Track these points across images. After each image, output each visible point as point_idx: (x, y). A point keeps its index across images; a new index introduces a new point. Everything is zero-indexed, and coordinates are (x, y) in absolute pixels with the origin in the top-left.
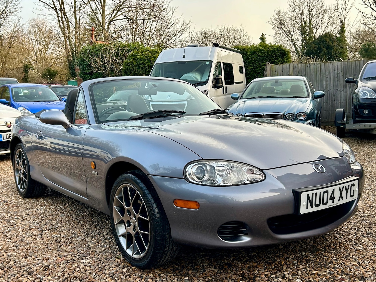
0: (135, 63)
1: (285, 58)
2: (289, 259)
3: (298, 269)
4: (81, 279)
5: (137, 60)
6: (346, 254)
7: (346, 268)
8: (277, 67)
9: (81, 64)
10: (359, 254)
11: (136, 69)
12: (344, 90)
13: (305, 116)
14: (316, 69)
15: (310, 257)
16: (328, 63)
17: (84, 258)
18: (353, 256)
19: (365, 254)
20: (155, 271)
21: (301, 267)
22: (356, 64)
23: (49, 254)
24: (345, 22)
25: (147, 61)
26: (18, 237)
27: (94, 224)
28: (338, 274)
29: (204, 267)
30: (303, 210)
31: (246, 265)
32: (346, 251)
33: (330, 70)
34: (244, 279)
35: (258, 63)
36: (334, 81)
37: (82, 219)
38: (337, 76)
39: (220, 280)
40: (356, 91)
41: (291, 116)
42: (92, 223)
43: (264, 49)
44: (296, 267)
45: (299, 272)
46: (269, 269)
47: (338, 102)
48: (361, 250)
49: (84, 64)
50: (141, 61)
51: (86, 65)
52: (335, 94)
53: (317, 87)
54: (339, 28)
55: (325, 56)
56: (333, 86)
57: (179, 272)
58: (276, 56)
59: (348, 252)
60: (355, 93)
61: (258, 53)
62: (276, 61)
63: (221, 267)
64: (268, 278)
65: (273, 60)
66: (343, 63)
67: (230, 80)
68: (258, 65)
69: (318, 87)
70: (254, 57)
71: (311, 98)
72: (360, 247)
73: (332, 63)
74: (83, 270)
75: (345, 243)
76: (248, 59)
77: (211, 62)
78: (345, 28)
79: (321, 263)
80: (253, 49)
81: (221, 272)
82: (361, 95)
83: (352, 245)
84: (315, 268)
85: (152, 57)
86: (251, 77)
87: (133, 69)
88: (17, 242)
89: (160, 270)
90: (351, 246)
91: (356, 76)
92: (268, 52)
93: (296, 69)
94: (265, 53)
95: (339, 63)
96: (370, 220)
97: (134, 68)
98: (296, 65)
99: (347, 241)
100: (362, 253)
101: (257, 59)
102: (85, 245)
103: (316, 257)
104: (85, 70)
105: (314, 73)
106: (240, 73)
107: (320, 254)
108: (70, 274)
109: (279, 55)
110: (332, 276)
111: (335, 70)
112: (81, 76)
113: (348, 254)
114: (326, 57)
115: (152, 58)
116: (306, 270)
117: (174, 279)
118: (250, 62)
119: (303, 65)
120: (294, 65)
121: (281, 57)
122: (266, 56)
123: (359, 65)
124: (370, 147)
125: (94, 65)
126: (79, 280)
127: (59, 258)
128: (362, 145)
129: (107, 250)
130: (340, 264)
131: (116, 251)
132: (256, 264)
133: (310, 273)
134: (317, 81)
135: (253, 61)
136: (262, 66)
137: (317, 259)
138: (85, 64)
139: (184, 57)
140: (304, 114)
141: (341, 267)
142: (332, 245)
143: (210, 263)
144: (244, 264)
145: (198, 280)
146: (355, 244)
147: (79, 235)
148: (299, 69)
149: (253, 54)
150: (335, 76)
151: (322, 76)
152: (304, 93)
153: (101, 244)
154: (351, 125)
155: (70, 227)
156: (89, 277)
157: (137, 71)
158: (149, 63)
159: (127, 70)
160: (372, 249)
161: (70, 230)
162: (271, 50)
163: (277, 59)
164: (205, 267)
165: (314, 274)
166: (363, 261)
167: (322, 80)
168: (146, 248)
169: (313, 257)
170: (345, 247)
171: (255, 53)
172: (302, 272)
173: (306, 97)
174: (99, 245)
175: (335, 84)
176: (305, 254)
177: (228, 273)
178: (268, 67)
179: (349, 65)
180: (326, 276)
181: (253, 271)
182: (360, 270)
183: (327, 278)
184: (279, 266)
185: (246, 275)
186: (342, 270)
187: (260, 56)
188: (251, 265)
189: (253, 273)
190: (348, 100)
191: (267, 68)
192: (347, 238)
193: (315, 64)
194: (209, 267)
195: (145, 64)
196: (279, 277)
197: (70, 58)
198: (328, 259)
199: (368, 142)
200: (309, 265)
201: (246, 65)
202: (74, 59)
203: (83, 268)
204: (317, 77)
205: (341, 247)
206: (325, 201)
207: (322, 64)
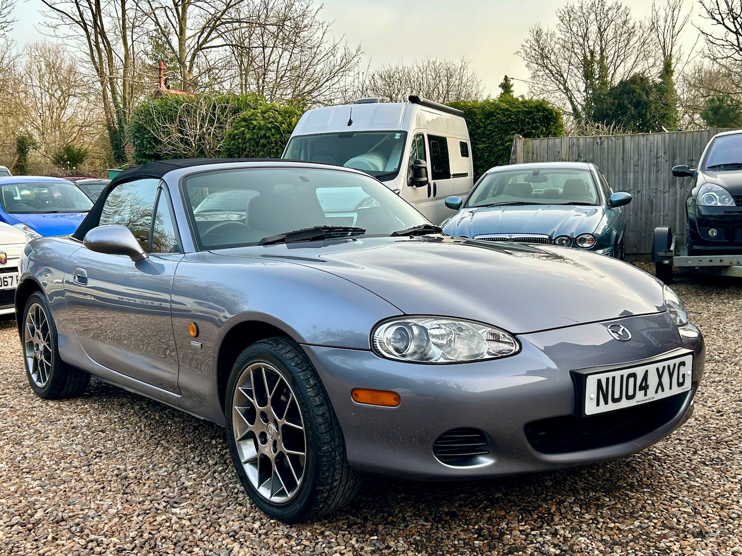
0: (248, 136)
1: (553, 125)
2: (565, 504)
3: (582, 520)
4: (175, 541)
5: (254, 128)
6: (671, 494)
7: (671, 517)
8: (536, 145)
9: (137, 137)
10: (695, 493)
11: (251, 148)
12: (671, 190)
13: (593, 240)
14: (614, 149)
15: (604, 500)
16: (637, 137)
17: (175, 505)
18: (684, 497)
19: (706, 493)
20: (314, 527)
21: (587, 516)
22: (694, 138)
23: (109, 500)
24: (673, 53)
25: (273, 130)
26: (43, 471)
27: (189, 446)
28: (655, 528)
29: (405, 518)
30: (591, 408)
31: (484, 515)
32: (671, 489)
33: (642, 150)
34: (482, 538)
35: (497, 137)
36: (650, 172)
37: (163, 437)
38: (657, 163)
39: (436, 541)
40: (694, 191)
41: (564, 242)
42: (184, 444)
43: (511, 109)
44: (577, 517)
45: (584, 526)
46: (526, 521)
47: (658, 214)
48: (699, 487)
49: (144, 138)
50: (262, 131)
51: (148, 138)
52: (652, 198)
53: (617, 185)
54: (660, 66)
55: (632, 122)
56: (649, 183)
57: (359, 528)
58: (534, 122)
59: (674, 491)
60: (690, 195)
61: (498, 116)
62: (534, 131)
63: (437, 519)
64: (527, 535)
65: (528, 130)
66: (667, 136)
67: (442, 170)
68: (497, 141)
69: (619, 184)
70: (489, 124)
71: (604, 206)
72: (697, 482)
73: (645, 137)
74: (178, 525)
75: (669, 475)
76: (478, 128)
77: (405, 134)
78: (673, 66)
79: (624, 509)
80: (488, 107)
81: (437, 527)
82: (702, 200)
83: (681, 478)
84: (613, 518)
85: (284, 123)
86: (483, 164)
87: (246, 147)
88: (43, 479)
89: (324, 525)
90: (681, 481)
91: (694, 162)
92: (519, 114)
93: (575, 148)
94: (512, 116)
95: (660, 136)
96: (718, 436)
97: (248, 144)
98: (575, 141)
99: (674, 472)
100: (700, 492)
101: (496, 128)
102: (175, 483)
103: (614, 500)
104: (146, 149)
105: (610, 157)
106: (463, 155)
107: (622, 495)
108: (153, 532)
109: (539, 119)
110: (644, 531)
111: (652, 150)
112: (137, 161)
113: (675, 494)
114: (635, 124)
115: (283, 125)
116: (596, 522)
117: (351, 539)
118: (483, 134)
119: (588, 139)
120: (571, 140)
121: (543, 124)
122: (514, 123)
123: (699, 140)
124: (722, 302)
125: (165, 140)
126: (171, 543)
127: (129, 506)
128: (705, 298)
129: (219, 490)
130: (659, 512)
131: (237, 493)
132: (503, 513)
133: (604, 527)
134: (617, 174)
135: (488, 133)
136: (507, 142)
137: (616, 503)
138: (146, 136)
139: (350, 123)
140: (591, 236)
141: (662, 515)
142: (645, 480)
143: (417, 513)
144: (481, 513)
145: (396, 541)
146: (687, 476)
147: (161, 465)
148: (581, 148)
149: (488, 118)
150: (652, 162)
151: (627, 161)
152: (590, 195)
153: (206, 481)
154: (684, 260)
155: (142, 452)
156: (191, 538)
157: (254, 151)
158: (278, 136)
159: (232, 150)
160: (720, 486)
161: (142, 456)
162: (525, 109)
163: (536, 128)
164: (408, 519)
165: (612, 529)
166: (703, 507)
167: (627, 169)
168: (299, 483)
169: (610, 501)
170: (668, 483)
171: (491, 116)
172: (588, 525)
173: (594, 203)
174: (203, 482)
175: (653, 178)
176: (595, 495)
177: (451, 529)
178: (519, 143)
179: (680, 141)
180: (634, 532)
181: (499, 525)
182: (696, 520)
183: (635, 534)
184: (546, 515)
185: (485, 532)
186: (663, 522)
187: (502, 123)
188: (493, 514)
189: (498, 528)
190: (678, 211)
191: (516, 146)
192: (674, 466)
193: (613, 139)
194: (415, 519)
195: (269, 137)
196: (546, 535)
197: (114, 124)
198: (637, 503)
199: (717, 293)
200: (602, 513)
201: (474, 139)
202: (121, 127)
203: (177, 523)
204: (617, 164)
205: (661, 483)
206: (631, 393)
207: (626, 138)
